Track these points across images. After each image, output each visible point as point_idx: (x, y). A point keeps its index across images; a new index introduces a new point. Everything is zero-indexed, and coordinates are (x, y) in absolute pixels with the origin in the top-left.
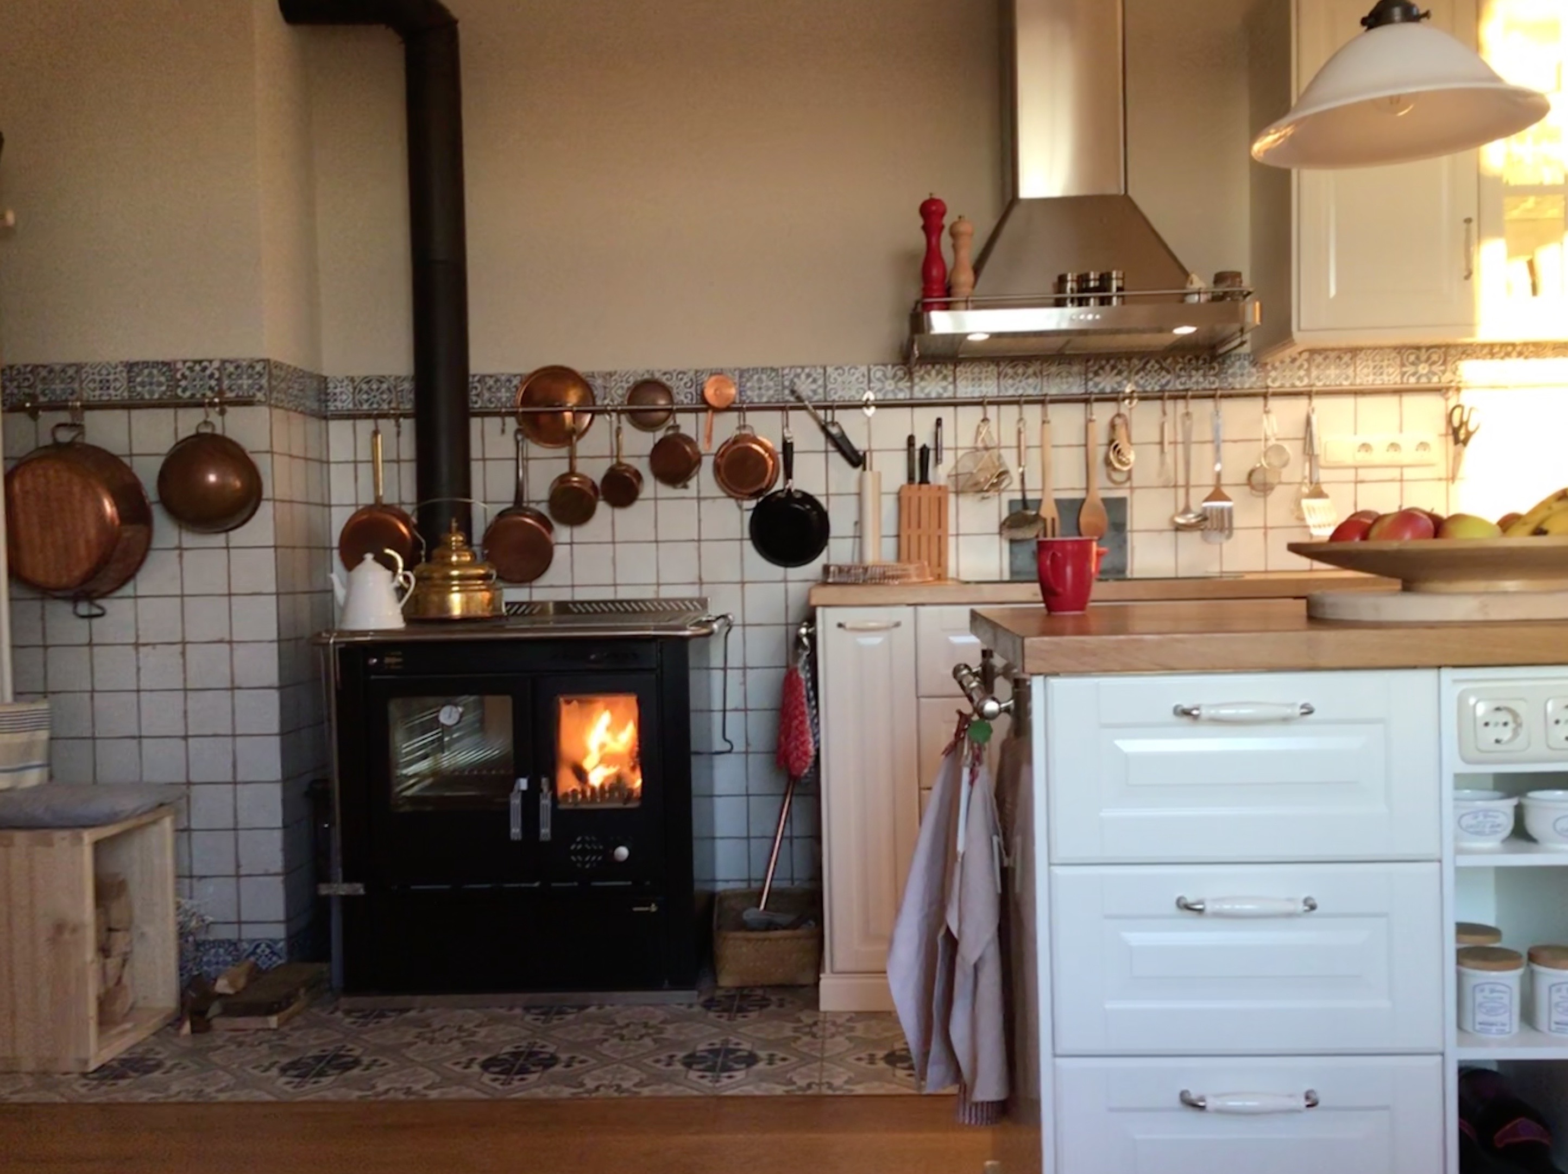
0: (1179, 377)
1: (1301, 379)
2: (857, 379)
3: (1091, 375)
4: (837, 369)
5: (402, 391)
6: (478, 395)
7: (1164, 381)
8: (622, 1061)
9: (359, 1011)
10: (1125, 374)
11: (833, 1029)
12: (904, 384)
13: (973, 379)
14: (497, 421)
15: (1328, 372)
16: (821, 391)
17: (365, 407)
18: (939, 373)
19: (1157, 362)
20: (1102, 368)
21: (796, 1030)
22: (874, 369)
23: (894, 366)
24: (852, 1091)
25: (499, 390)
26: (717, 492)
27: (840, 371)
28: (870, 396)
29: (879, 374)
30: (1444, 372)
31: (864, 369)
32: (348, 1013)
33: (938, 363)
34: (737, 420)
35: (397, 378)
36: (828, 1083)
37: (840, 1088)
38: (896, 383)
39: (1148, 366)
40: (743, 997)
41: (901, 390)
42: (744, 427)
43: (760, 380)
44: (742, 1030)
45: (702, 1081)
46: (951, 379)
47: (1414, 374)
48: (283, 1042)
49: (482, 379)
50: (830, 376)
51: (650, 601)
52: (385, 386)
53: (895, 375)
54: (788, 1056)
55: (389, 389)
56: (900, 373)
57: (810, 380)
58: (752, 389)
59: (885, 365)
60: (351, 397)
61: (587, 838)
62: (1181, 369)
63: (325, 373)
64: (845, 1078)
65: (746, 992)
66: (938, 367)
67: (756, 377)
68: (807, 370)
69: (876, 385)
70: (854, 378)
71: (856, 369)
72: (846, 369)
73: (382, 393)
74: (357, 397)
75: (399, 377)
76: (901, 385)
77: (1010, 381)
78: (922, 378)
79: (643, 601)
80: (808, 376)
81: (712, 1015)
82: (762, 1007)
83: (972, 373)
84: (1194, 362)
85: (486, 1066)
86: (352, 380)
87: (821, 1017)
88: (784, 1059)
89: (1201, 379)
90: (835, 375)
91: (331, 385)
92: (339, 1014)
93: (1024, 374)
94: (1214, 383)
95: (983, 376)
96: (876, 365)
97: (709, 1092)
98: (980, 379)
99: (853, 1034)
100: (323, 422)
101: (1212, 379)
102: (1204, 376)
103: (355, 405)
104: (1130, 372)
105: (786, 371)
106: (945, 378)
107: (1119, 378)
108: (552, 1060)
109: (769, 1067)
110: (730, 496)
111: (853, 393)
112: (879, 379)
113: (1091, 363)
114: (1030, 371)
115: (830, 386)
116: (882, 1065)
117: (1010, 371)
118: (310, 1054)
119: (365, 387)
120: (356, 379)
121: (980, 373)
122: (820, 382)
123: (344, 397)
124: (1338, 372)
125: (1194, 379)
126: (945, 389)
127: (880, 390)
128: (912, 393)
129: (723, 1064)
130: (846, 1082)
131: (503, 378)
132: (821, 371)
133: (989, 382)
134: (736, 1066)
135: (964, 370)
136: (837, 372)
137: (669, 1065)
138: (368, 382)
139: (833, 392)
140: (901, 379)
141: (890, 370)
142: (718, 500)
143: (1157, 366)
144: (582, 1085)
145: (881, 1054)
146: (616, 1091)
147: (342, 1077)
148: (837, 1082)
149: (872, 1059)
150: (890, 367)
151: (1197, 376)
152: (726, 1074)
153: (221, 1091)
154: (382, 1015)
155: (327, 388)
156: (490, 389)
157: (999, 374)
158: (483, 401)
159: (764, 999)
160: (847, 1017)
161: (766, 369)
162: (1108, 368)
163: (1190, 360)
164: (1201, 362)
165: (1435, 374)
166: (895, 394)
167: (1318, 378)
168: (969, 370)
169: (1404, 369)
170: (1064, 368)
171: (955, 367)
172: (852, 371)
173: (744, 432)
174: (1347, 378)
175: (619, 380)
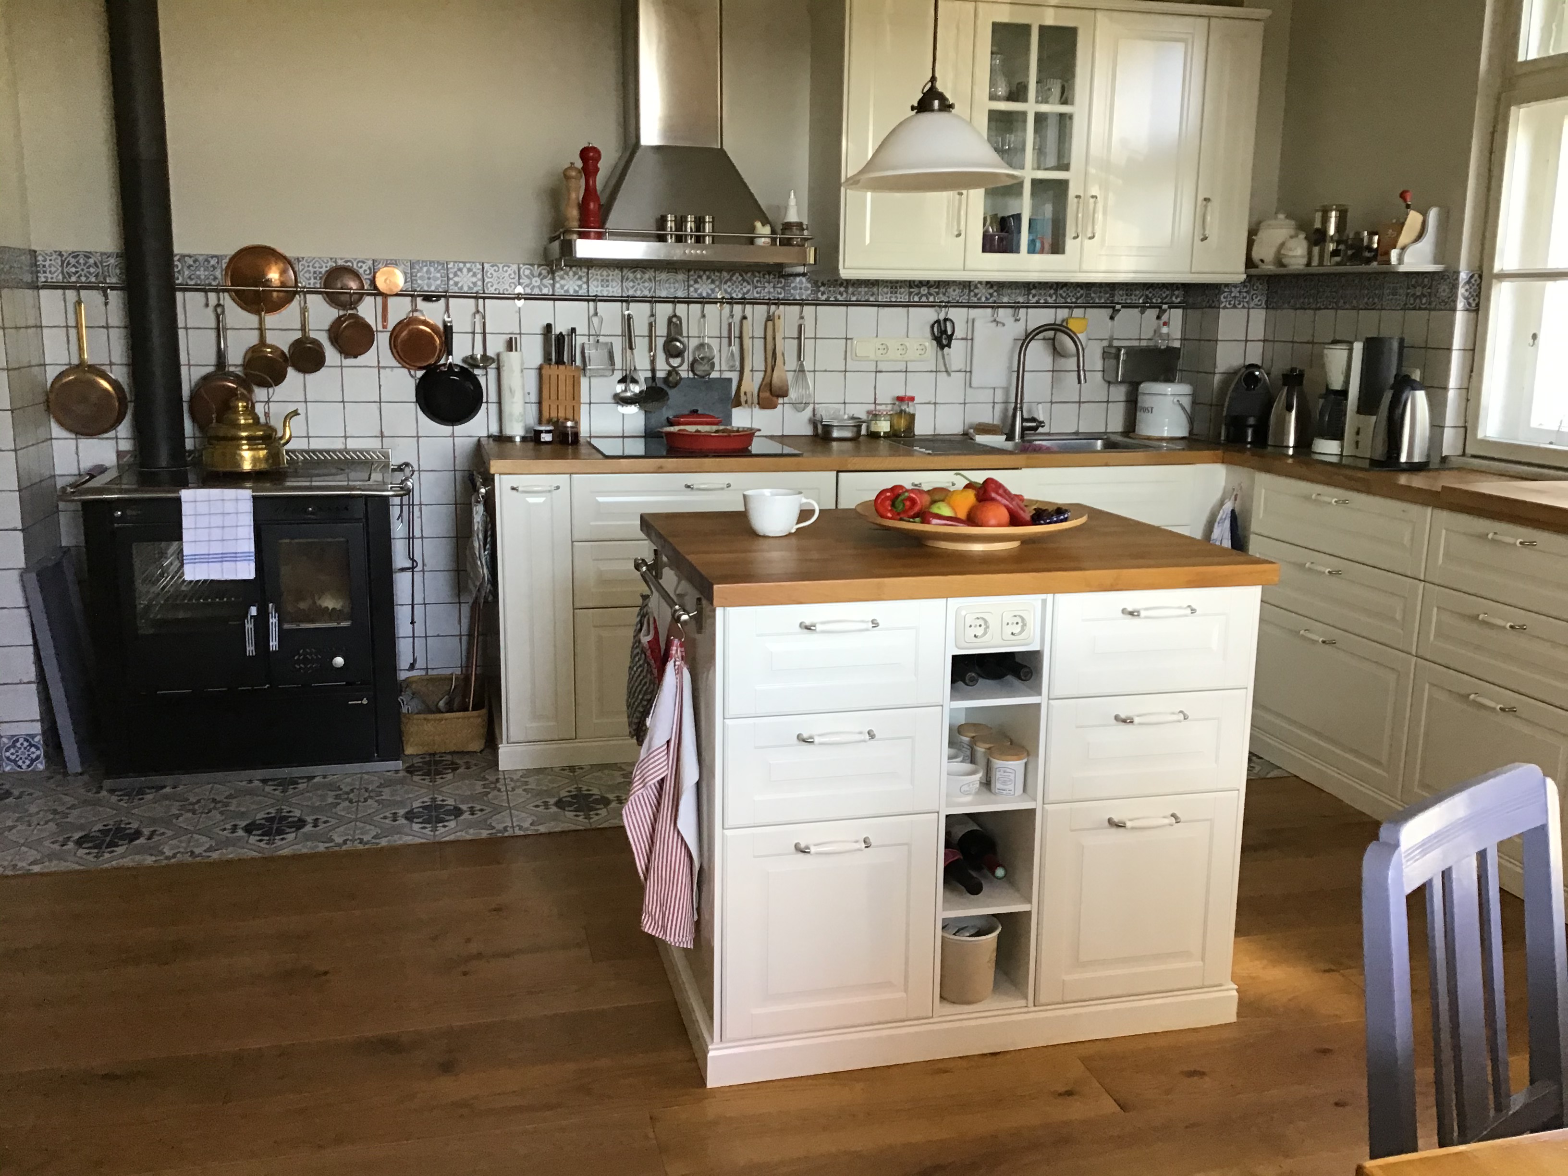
0: (756, 287)
1: (841, 295)
2: (510, 275)
3: (692, 282)
4: (492, 266)
5: (109, 265)
6: (179, 272)
7: (745, 290)
8: (356, 820)
9: (121, 790)
10: (717, 283)
11: (512, 784)
12: (548, 282)
13: (602, 281)
14: (200, 296)
15: (860, 289)
16: (480, 283)
17: (73, 279)
18: (575, 274)
19: (741, 275)
20: (700, 277)
21: (484, 786)
22: (523, 267)
23: (539, 266)
24: (538, 830)
25: (197, 269)
26: (394, 363)
27: (496, 268)
28: (519, 290)
29: (527, 272)
30: (938, 293)
31: (515, 267)
32: (112, 791)
33: (575, 266)
34: (410, 304)
35: (102, 254)
36: (518, 825)
37: (527, 829)
38: (541, 280)
39: (734, 278)
40: (437, 763)
41: (546, 286)
42: (416, 310)
43: (428, 272)
44: (444, 789)
45: (424, 831)
46: (585, 279)
47: (917, 294)
48: (66, 820)
49: (183, 257)
50: (487, 272)
51: (341, 452)
52: (91, 261)
53: (540, 274)
54: (484, 808)
55: (95, 263)
56: (544, 272)
57: (471, 274)
58: (422, 278)
59: (532, 265)
60: (60, 269)
61: (308, 650)
62: (757, 281)
63: (33, 248)
64: (530, 821)
65: (437, 758)
66: (574, 269)
67: (425, 269)
68: (468, 265)
69: (525, 281)
70: (507, 275)
71: (509, 267)
72: (501, 266)
73: (88, 267)
74: (65, 270)
75: (105, 254)
76: (545, 281)
77: (631, 284)
78: (562, 278)
79: (334, 451)
80: (469, 270)
81: (416, 778)
82: (454, 770)
83: (602, 276)
84: (767, 276)
85: (249, 830)
86: (60, 254)
87: (501, 776)
88: (482, 810)
89: (772, 290)
90: (492, 270)
91: (40, 258)
92: (104, 793)
93: (641, 278)
94: (781, 294)
95: (610, 278)
96: (524, 264)
97: (432, 840)
98: (608, 281)
99: (529, 787)
100: (36, 291)
101: (779, 290)
102: (774, 287)
103: (64, 277)
104: (721, 282)
105: (450, 266)
106: (580, 278)
107: (713, 286)
108: (300, 824)
109: (471, 817)
110: (403, 367)
111: (507, 286)
112: (527, 277)
113: (692, 273)
114: (647, 276)
115: (487, 280)
116: (554, 809)
117: (631, 276)
118: (96, 828)
119: (73, 261)
120: (63, 253)
121: (608, 275)
122: (480, 276)
123: (53, 269)
124: (866, 289)
125: (766, 290)
126: (580, 287)
127: (527, 286)
128: (553, 290)
129: (437, 817)
130: (531, 824)
131: (201, 258)
132: (479, 266)
133: (615, 284)
134: (448, 818)
135: (595, 273)
136: (493, 269)
137: (395, 820)
138: (75, 257)
139: (489, 285)
140: (545, 277)
141: (536, 270)
142: (395, 370)
143: (740, 278)
144: (331, 840)
145: (552, 801)
146: (360, 843)
147: (131, 847)
148: (526, 825)
149: (546, 805)
150: (536, 267)
151: (769, 288)
152: (441, 825)
153: (31, 864)
154: (141, 792)
155: (36, 261)
156: (189, 266)
157: (622, 277)
158: (183, 277)
159: (453, 763)
160: (520, 773)
161: (433, 262)
162: (704, 277)
163: (764, 275)
164: (772, 276)
165: (931, 294)
166: (541, 290)
167: (853, 294)
168: (599, 273)
169: (912, 290)
170: (672, 275)
171: (588, 270)
172: (505, 268)
173: (415, 314)
174: (872, 295)
175: (307, 264)
